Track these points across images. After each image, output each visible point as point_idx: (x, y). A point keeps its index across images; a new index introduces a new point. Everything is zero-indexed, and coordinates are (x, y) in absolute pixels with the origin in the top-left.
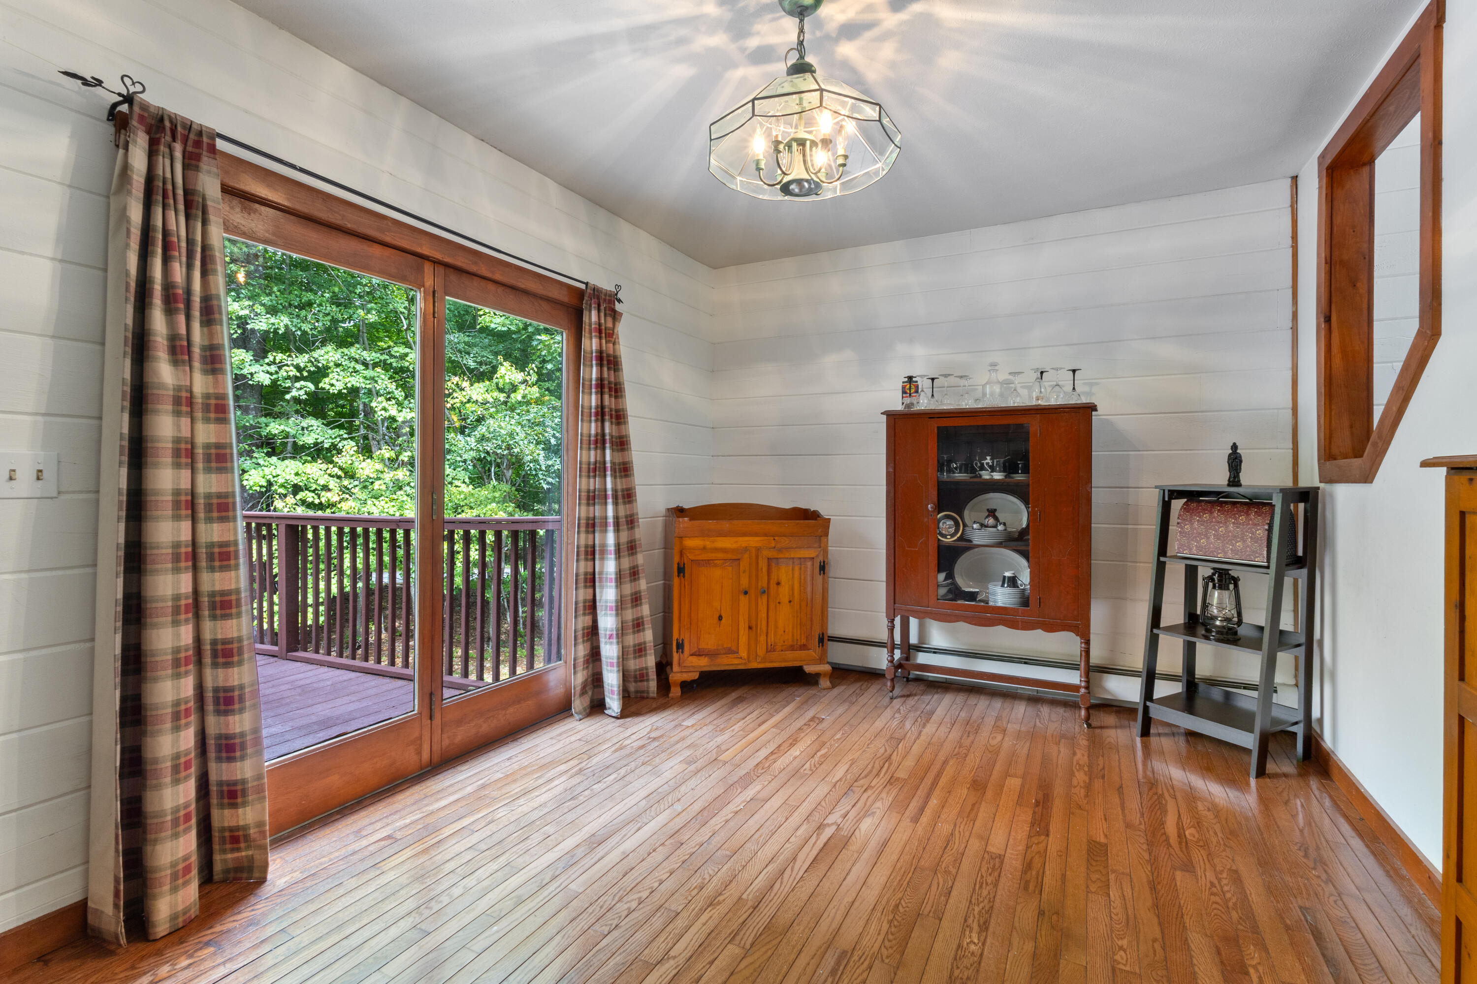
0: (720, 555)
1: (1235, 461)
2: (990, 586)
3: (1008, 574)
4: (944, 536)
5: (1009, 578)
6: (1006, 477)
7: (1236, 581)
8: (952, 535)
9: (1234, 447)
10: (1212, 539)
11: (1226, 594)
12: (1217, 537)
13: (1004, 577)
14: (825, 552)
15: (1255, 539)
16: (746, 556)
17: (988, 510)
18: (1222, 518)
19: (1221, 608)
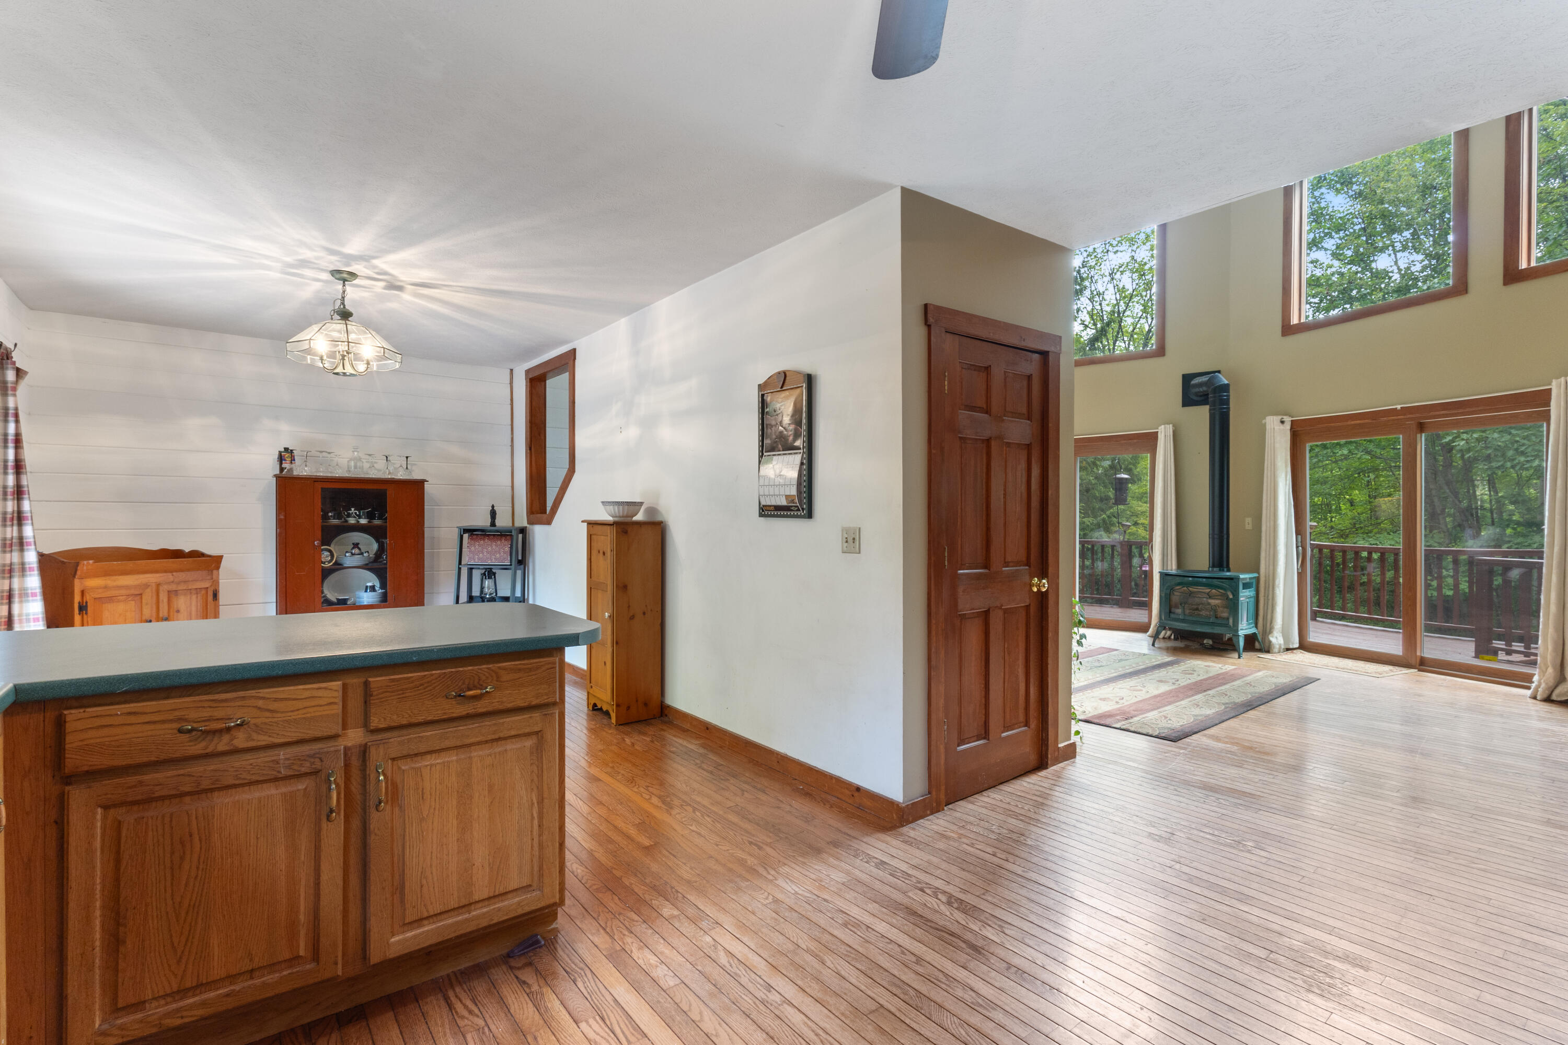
0: (123, 592)
1: (493, 514)
2: (357, 593)
3: (369, 584)
4: (324, 563)
5: (370, 587)
6: (369, 522)
7: (494, 574)
8: (329, 562)
9: (493, 507)
10: (485, 554)
11: (490, 580)
12: (488, 552)
13: (367, 587)
14: (216, 583)
15: (504, 553)
16: (148, 590)
17: (353, 544)
18: (489, 543)
19: (489, 588)
